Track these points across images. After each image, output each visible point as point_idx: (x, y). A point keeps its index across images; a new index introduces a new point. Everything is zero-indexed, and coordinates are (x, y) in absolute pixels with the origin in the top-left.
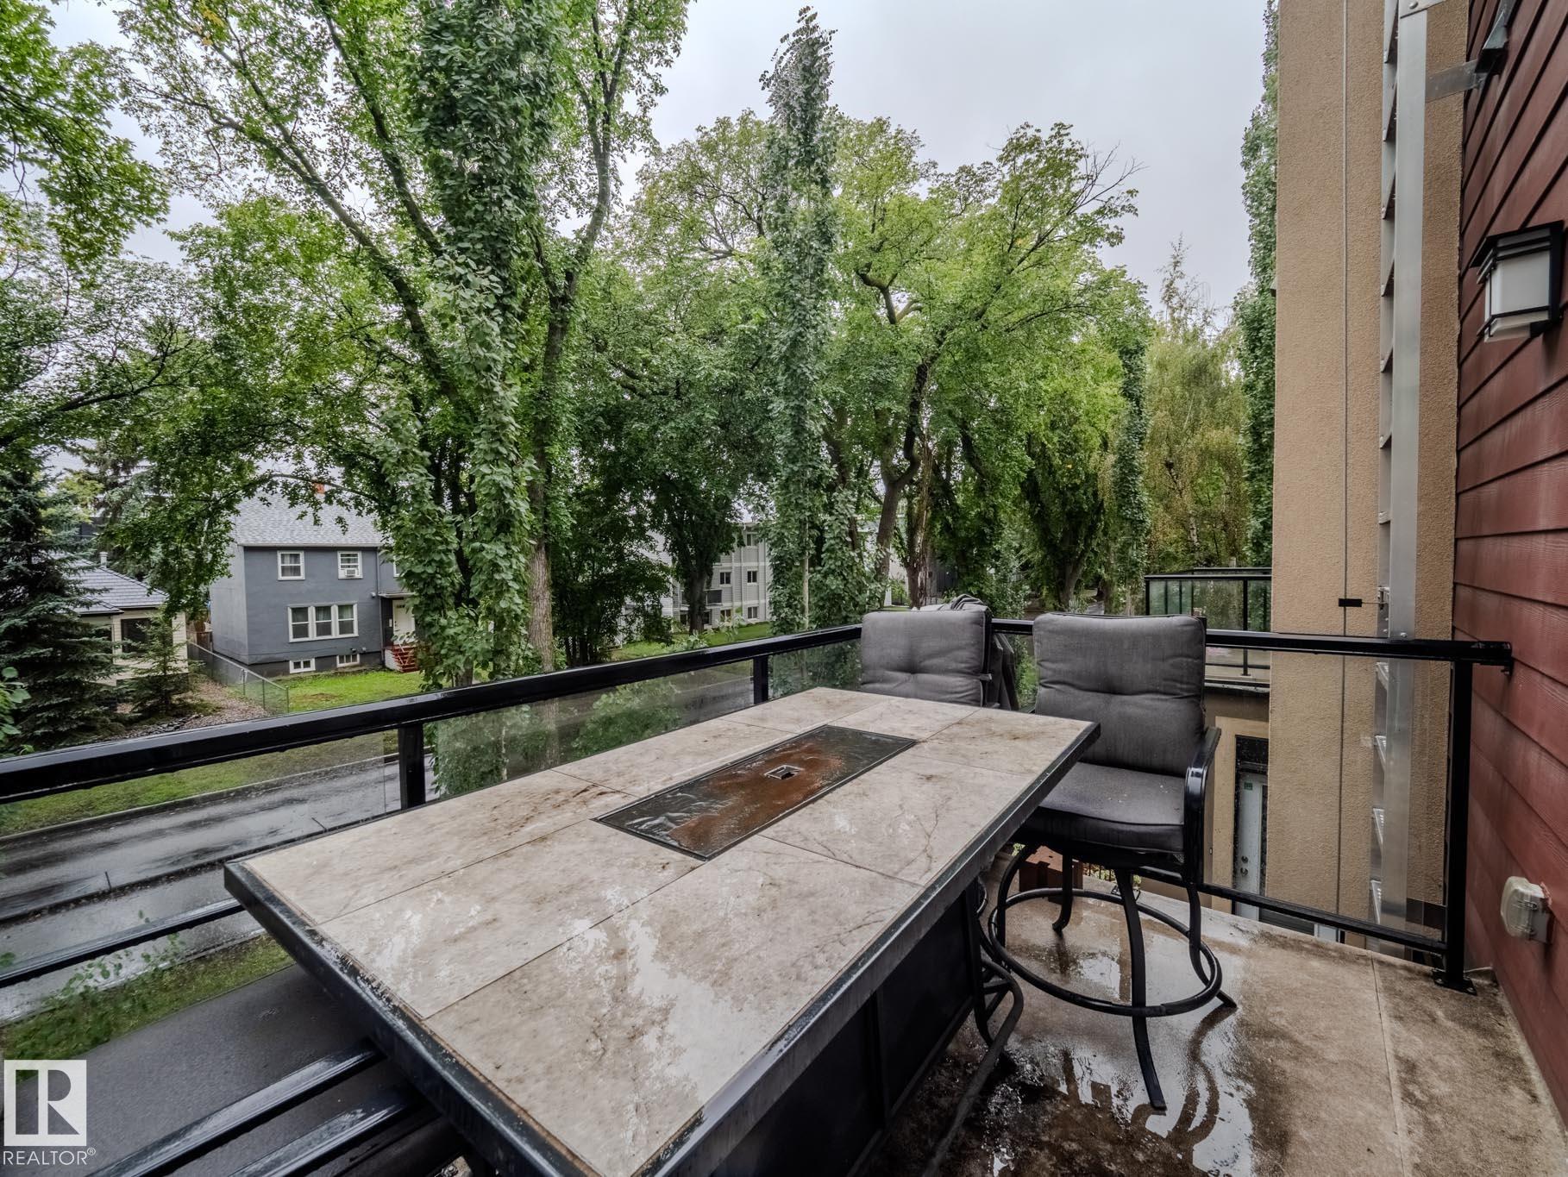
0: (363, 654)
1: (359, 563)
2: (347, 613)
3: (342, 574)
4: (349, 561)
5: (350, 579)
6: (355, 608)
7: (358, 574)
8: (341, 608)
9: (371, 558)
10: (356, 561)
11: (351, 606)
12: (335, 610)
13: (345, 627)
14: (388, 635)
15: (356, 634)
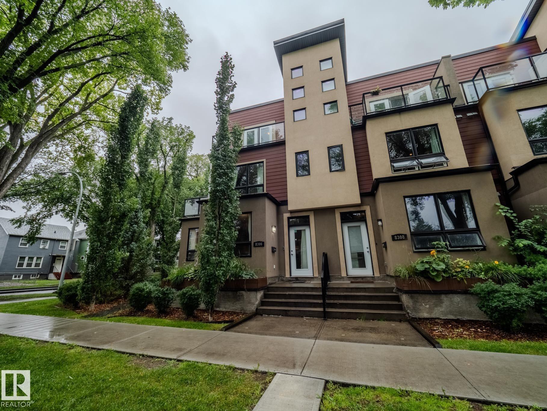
0: (41, 275)
1: (48, 244)
2: (39, 260)
3: (41, 247)
4: (44, 243)
5: (44, 249)
6: (42, 259)
7: (47, 247)
8: (38, 258)
9: (53, 242)
10: (47, 243)
11: (41, 258)
12: (35, 259)
13: (37, 265)
14: (52, 268)
15: (40, 267)
